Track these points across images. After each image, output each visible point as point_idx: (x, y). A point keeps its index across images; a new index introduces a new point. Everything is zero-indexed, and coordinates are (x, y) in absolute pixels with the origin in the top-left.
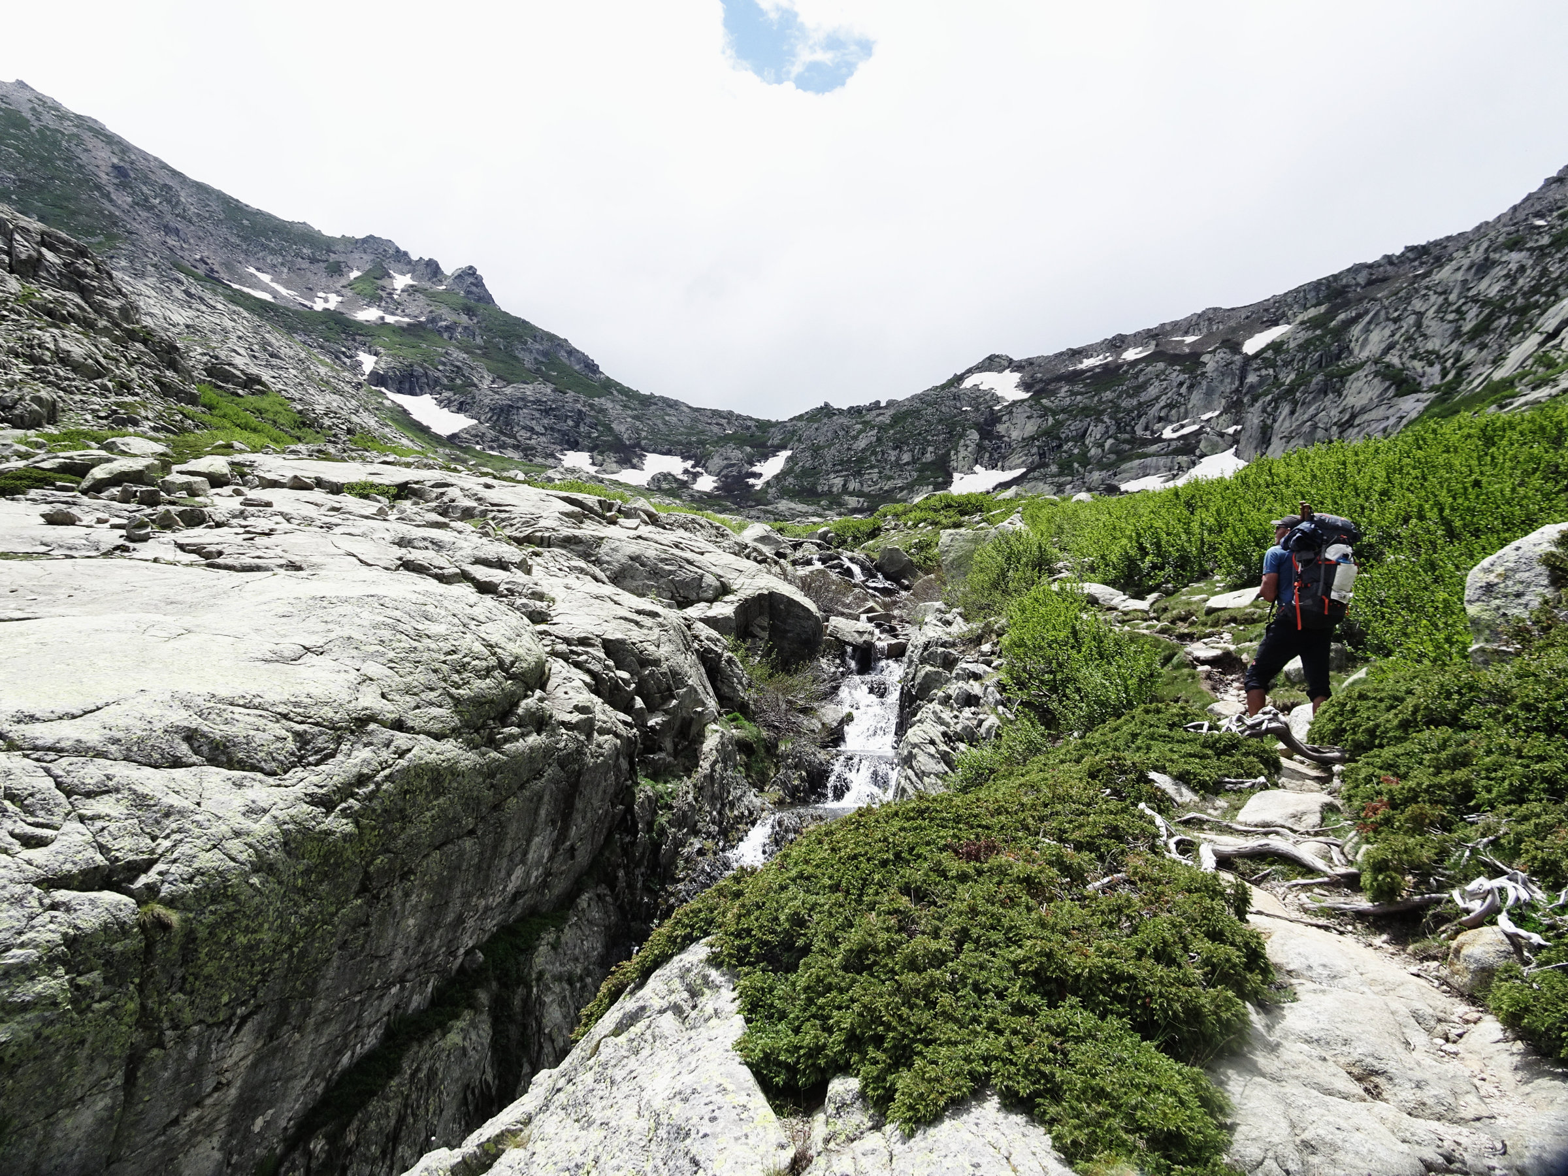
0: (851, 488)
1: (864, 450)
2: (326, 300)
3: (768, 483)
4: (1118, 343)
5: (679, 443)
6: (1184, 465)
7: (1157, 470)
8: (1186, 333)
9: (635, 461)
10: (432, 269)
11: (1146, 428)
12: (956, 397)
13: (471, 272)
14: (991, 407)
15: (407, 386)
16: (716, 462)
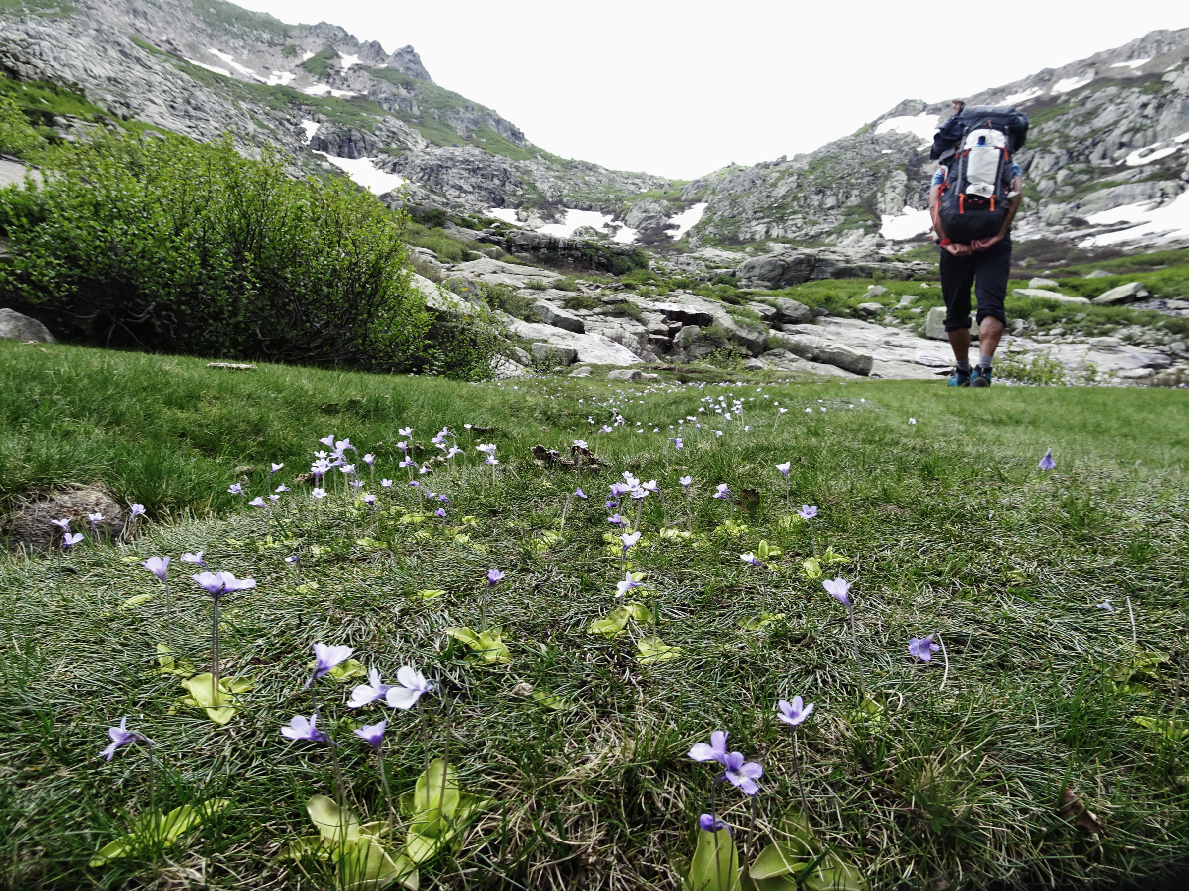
0: (774, 235)
1: (784, 197)
2: (280, 77)
3: (688, 234)
4: (1046, 77)
5: (599, 200)
6: (1170, 190)
7: (1133, 198)
8: (1130, 58)
9: (558, 216)
10: (376, 49)
11: (1104, 157)
12: (875, 141)
13: (409, 50)
14: (914, 148)
15: (346, 150)
16: (635, 215)
